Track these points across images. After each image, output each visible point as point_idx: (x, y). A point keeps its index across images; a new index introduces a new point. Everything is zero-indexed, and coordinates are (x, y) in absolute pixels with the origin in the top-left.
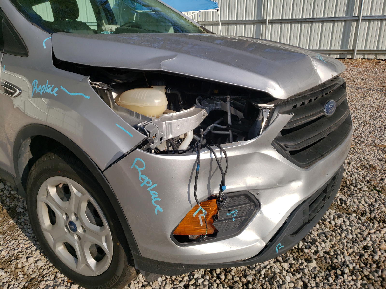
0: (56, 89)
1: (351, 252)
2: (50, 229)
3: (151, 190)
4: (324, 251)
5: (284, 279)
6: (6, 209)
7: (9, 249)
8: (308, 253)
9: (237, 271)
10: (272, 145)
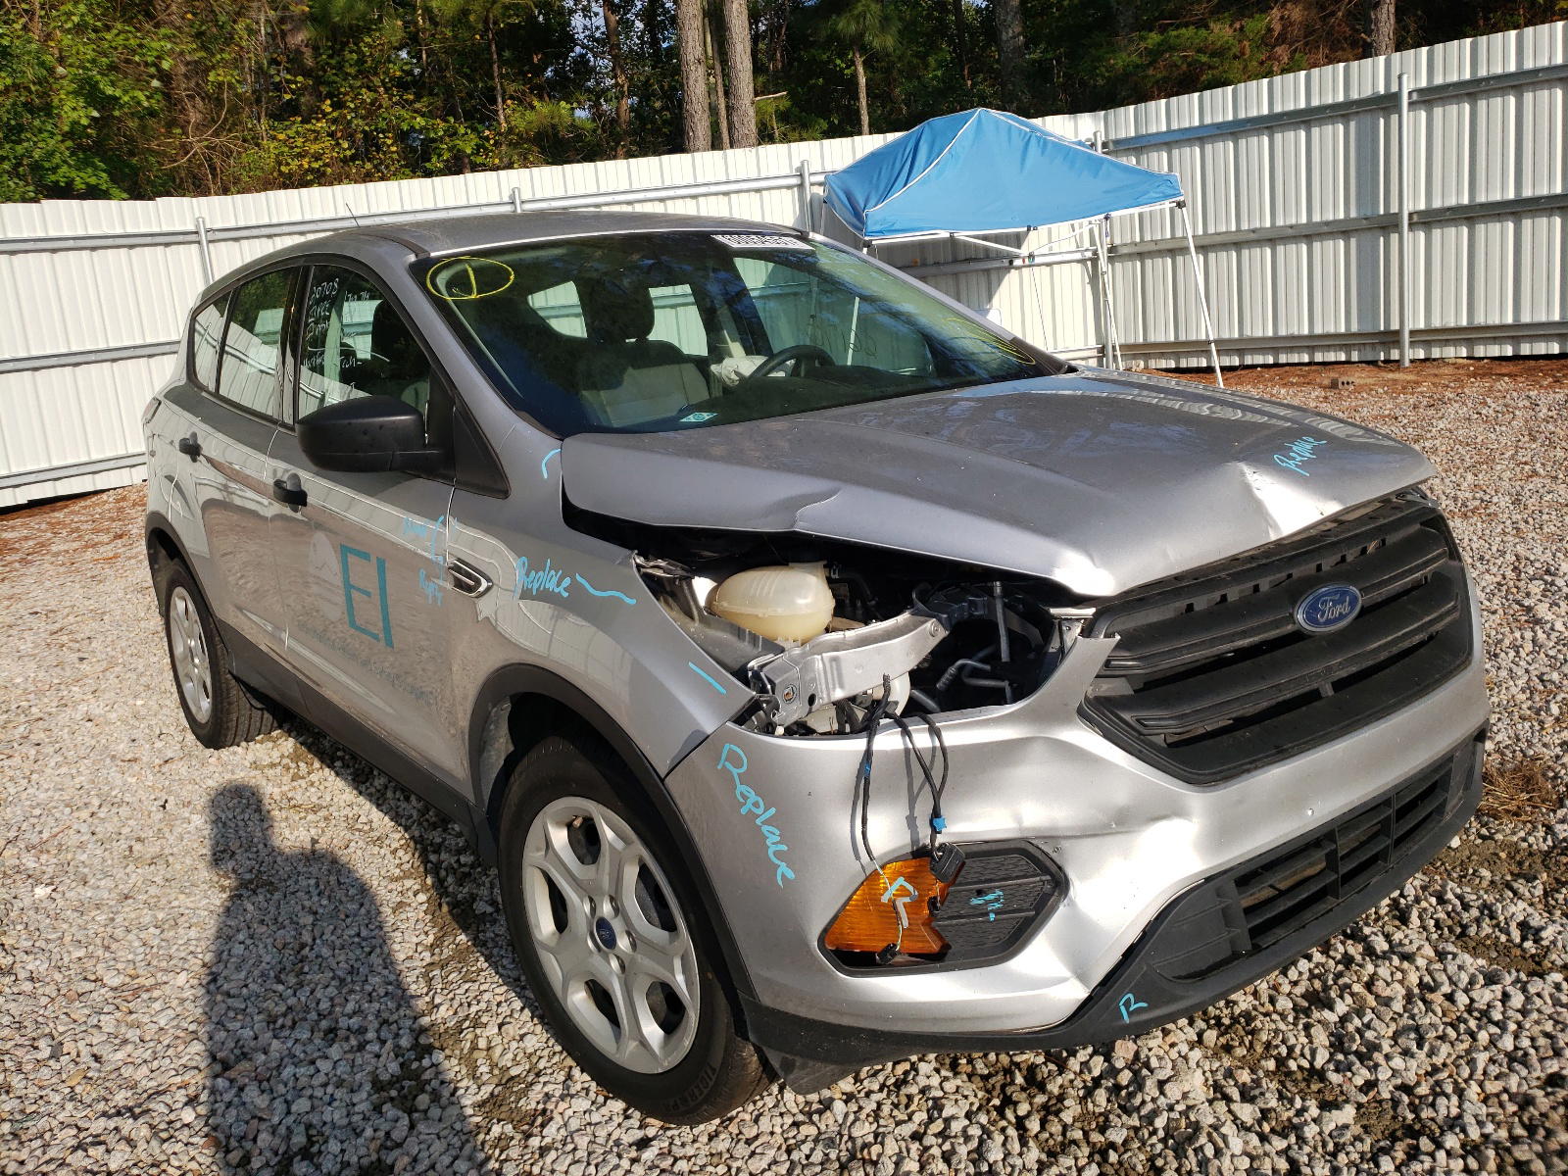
0: (567, 582)
1: (1494, 1091)
2: (552, 943)
3: (766, 822)
4: (1399, 1081)
5: (1222, 1145)
6: (448, 903)
7: (456, 1004)
8: (1340, 1085)
9: (1082, 1114)
10: (1081, 713)
